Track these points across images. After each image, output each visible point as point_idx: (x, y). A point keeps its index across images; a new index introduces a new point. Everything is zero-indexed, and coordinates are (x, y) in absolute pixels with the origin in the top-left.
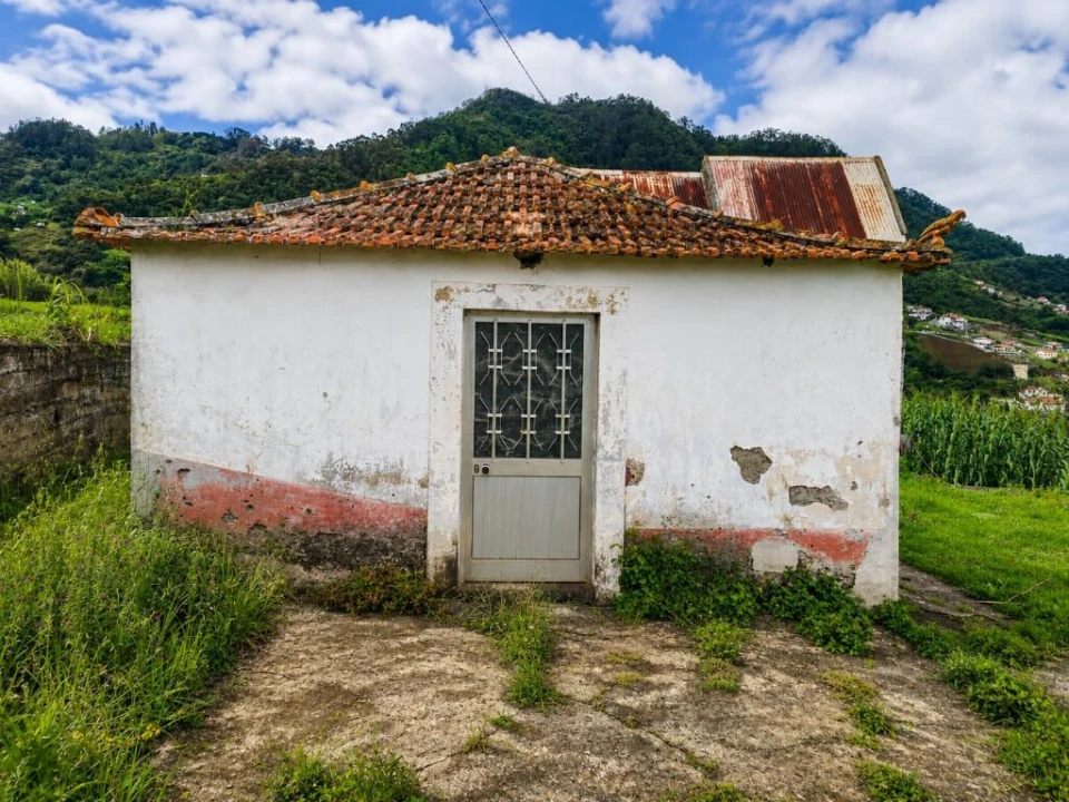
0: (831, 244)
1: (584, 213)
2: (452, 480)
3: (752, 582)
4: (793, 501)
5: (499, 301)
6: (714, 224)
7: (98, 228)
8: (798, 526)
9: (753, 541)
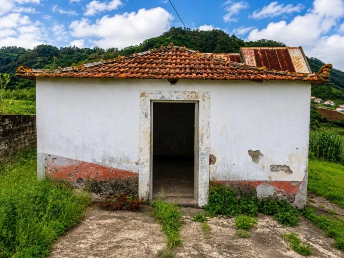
0: (285, 75)
1: (195, 65)
2: (147, 162)
3: (256, 200)
4: (272, 170)
5: (163, 97)
6: (242, 68)
7: (24, 73)
8: (274, 179)
9: (257, 185)
